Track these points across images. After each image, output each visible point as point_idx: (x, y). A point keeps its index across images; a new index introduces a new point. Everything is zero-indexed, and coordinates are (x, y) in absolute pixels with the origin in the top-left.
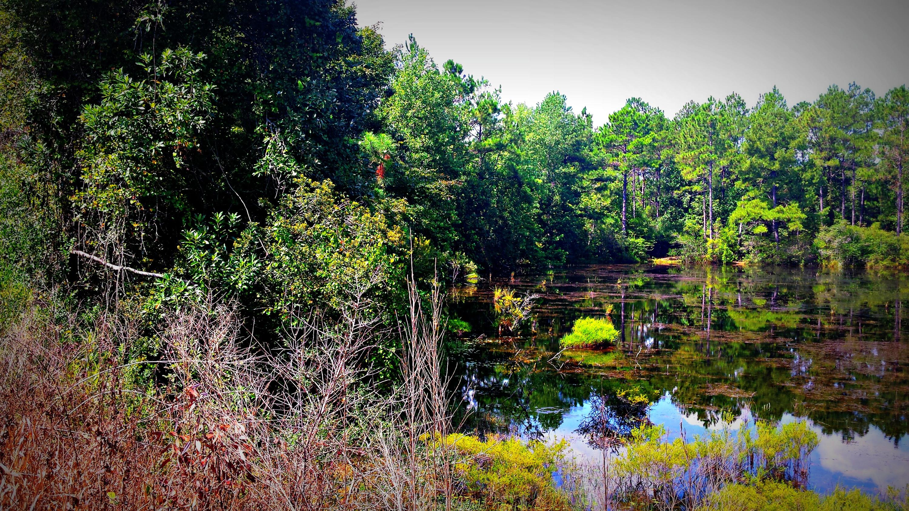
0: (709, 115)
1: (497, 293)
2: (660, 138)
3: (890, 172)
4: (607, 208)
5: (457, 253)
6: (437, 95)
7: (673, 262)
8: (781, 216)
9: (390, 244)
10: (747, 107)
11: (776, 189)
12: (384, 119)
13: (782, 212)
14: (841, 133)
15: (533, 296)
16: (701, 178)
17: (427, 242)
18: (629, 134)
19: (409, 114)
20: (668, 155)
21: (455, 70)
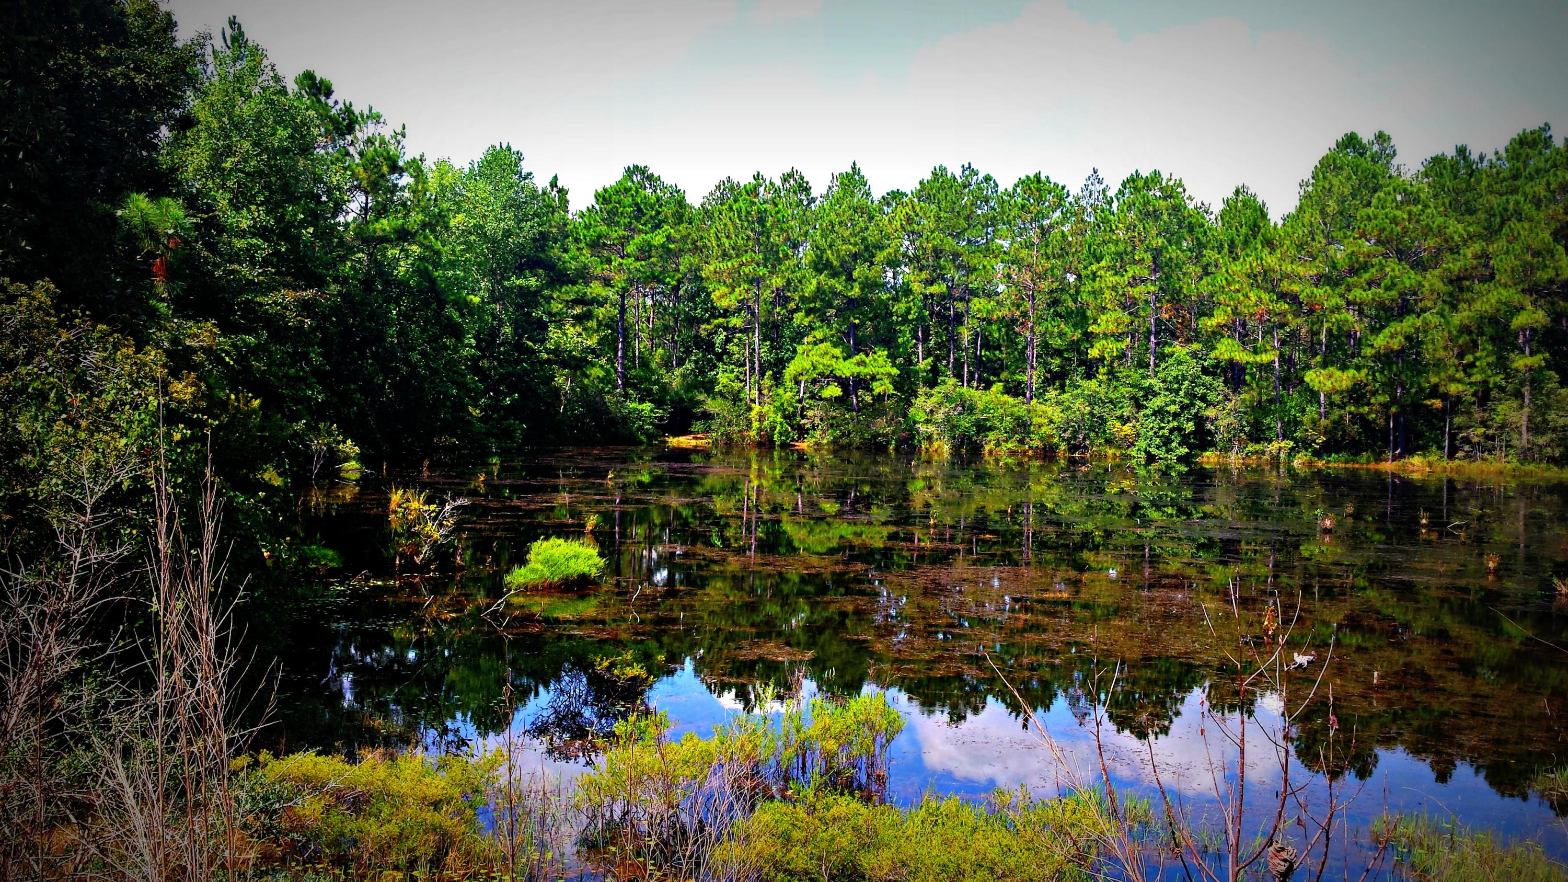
0: (753, 203)
1: (396, 497)
2: (678, 237)
3: (1018, 307)
4: (593, 351)
5: (322, 425)
6: (282, 133)
7: (699, 442)
8: (863, 370)
9: (173, 405)
10: (815, 193)
11: (855, 326)
12: (173, 170)
13: (862, 363)
14: (950, 244)
15: (459, 502)
16: (743, 306)
17: (256, 403)
18: (628, 227)
19: (228, 165)
20: (691, 265)
21: (319, 90)
